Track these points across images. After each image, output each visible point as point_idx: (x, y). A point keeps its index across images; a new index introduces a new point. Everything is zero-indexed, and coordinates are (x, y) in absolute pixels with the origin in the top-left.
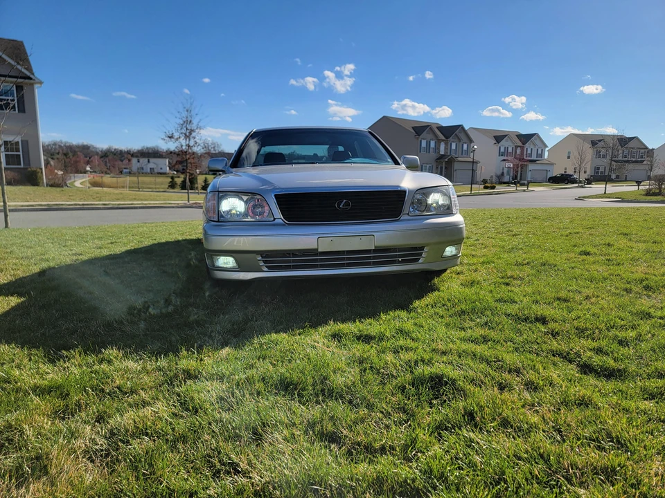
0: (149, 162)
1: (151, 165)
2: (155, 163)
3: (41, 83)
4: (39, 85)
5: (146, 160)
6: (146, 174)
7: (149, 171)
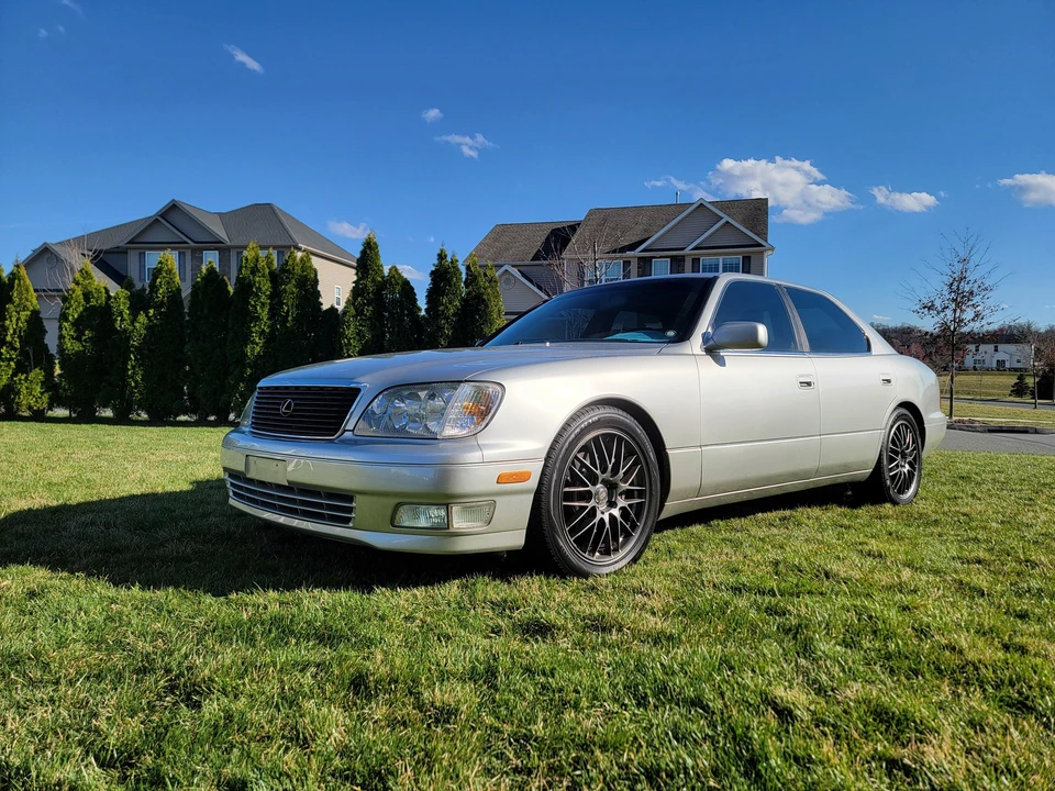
0: (996, 350)
1: (1000, 356)
2: (1008, 353)
3: (772, 249)
4: (770, 252)
5: (992, 347)
6: (988, 371)
7: (994, 365)
